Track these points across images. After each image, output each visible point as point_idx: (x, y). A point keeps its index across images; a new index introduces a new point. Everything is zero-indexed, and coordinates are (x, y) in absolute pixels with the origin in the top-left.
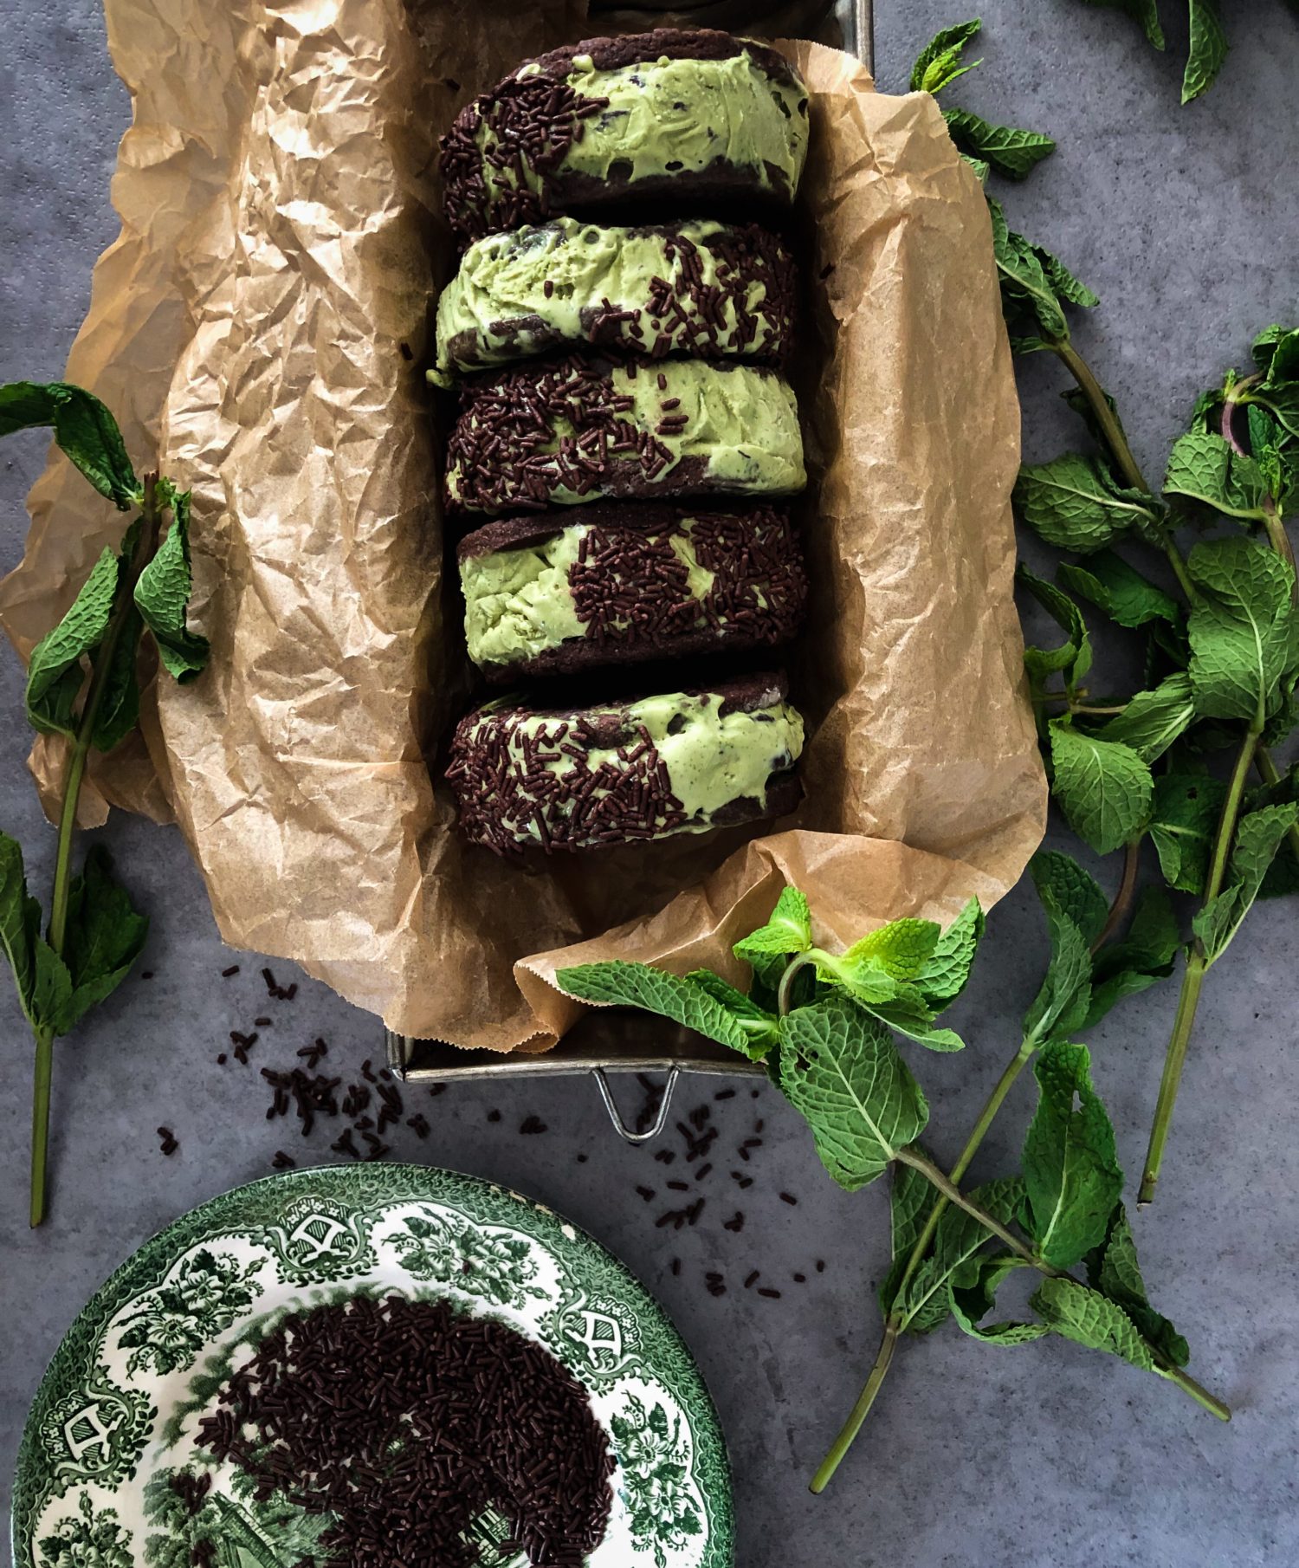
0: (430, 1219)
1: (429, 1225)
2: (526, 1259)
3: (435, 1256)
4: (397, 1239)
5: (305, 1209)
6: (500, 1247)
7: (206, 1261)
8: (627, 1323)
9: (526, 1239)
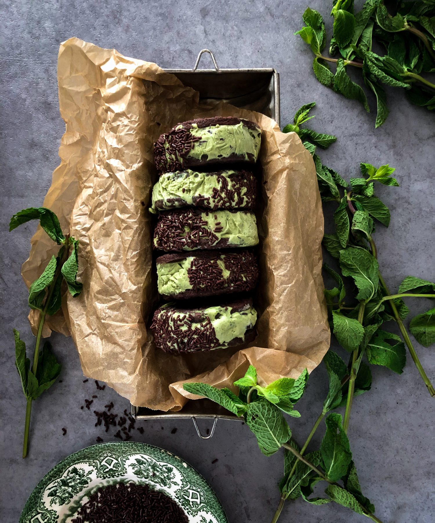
0: (143, 459)
1: (143, 461)
2: (172, 473)
3: (144, 471)
4: (133, 465)
5: (105, 455)
6: (164, 469)
7: (75, 471)
8: (202, 494)
9: (172, 466)
